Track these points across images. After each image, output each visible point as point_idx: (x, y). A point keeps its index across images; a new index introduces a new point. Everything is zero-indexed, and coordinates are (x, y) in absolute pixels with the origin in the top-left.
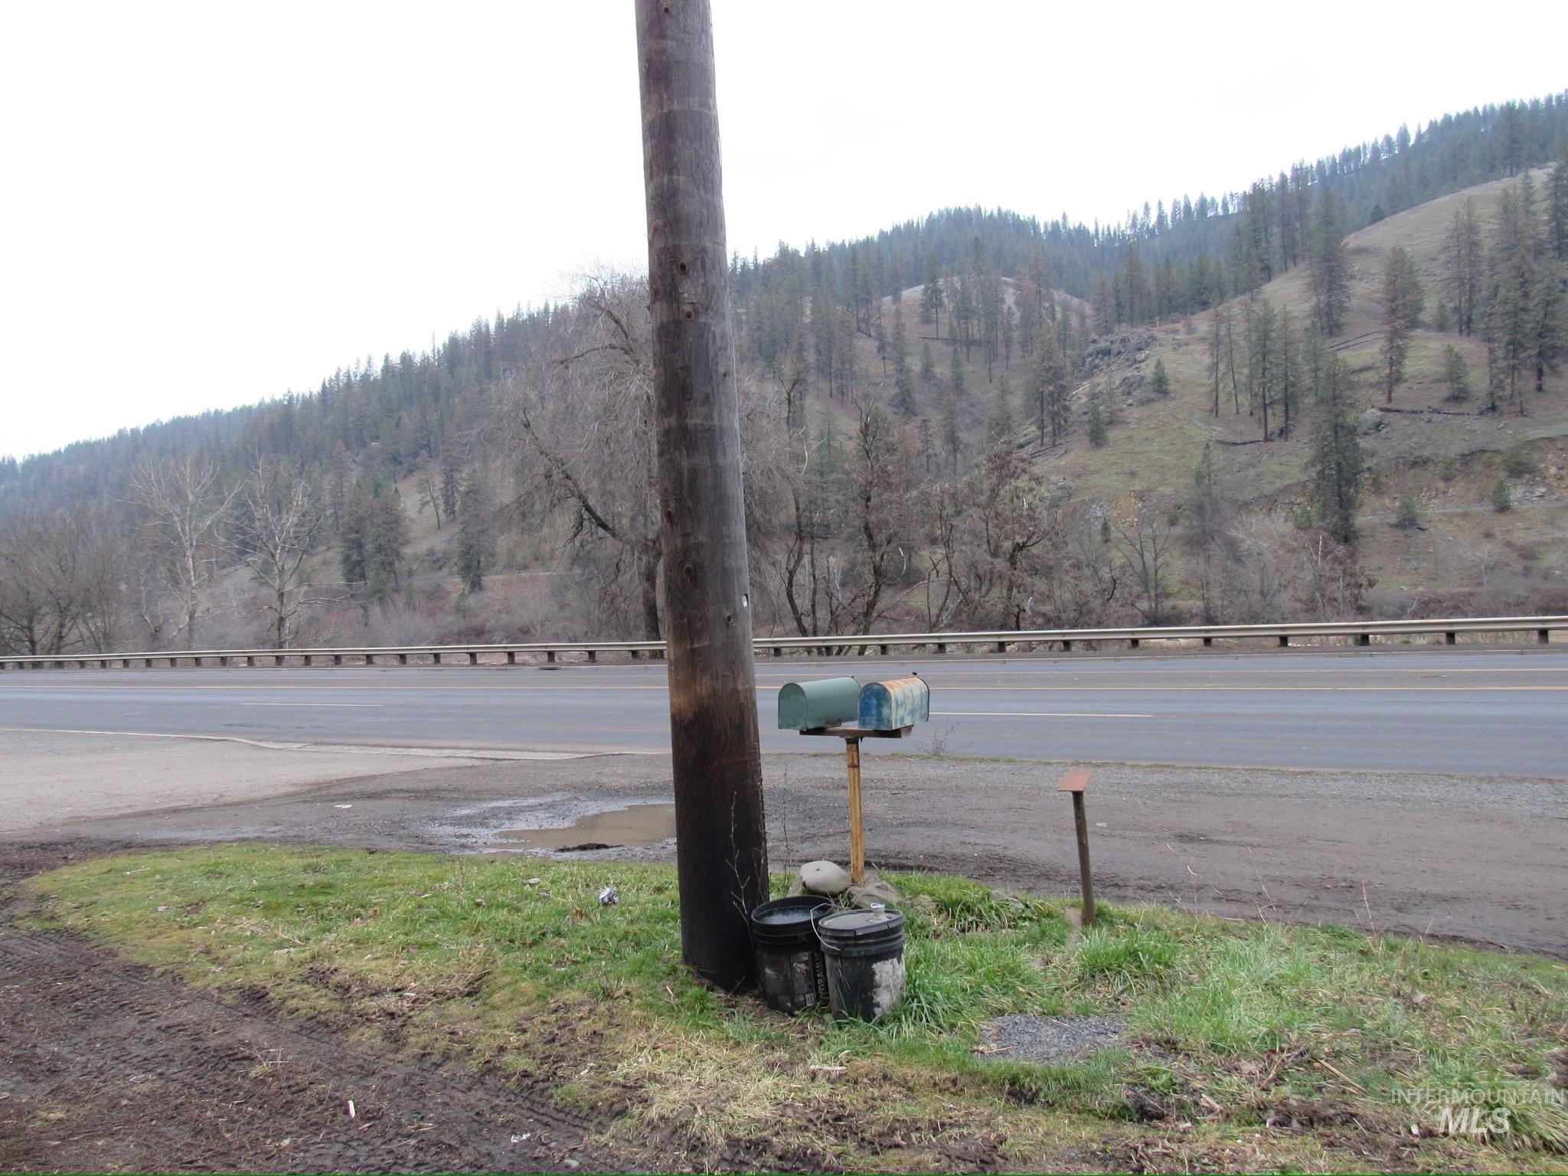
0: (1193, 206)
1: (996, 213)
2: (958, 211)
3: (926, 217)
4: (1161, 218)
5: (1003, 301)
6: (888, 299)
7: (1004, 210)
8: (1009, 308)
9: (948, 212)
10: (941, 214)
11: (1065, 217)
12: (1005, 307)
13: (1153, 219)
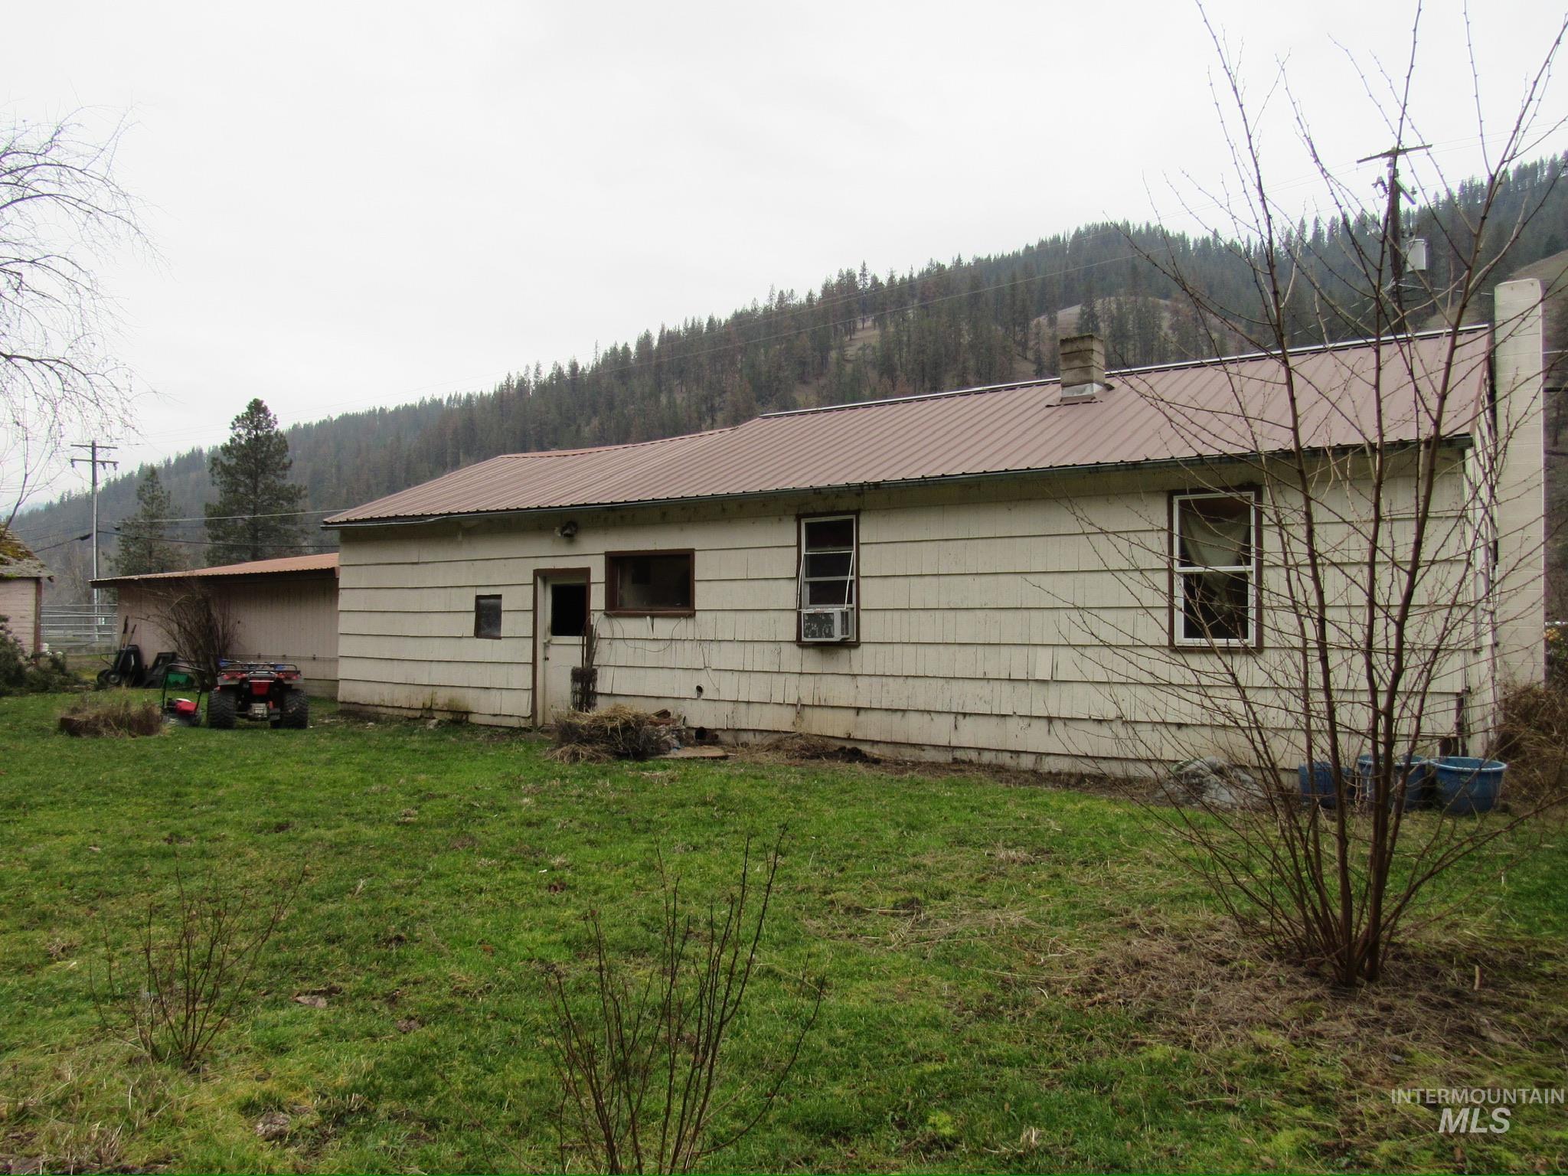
0: (1351, 223)
1: (1144, 227)
2: (1105, 227)
3: (1072, 233)
4: (1317, 235)
5: (1160, 327)
6: (1043, 319)
7: (1152, 226)
8: (1166, 335)
9: (1096, 227)
10: (1088, 229)
11: (1215, 234)
12: (1162, 333)
13: (1309, 236)
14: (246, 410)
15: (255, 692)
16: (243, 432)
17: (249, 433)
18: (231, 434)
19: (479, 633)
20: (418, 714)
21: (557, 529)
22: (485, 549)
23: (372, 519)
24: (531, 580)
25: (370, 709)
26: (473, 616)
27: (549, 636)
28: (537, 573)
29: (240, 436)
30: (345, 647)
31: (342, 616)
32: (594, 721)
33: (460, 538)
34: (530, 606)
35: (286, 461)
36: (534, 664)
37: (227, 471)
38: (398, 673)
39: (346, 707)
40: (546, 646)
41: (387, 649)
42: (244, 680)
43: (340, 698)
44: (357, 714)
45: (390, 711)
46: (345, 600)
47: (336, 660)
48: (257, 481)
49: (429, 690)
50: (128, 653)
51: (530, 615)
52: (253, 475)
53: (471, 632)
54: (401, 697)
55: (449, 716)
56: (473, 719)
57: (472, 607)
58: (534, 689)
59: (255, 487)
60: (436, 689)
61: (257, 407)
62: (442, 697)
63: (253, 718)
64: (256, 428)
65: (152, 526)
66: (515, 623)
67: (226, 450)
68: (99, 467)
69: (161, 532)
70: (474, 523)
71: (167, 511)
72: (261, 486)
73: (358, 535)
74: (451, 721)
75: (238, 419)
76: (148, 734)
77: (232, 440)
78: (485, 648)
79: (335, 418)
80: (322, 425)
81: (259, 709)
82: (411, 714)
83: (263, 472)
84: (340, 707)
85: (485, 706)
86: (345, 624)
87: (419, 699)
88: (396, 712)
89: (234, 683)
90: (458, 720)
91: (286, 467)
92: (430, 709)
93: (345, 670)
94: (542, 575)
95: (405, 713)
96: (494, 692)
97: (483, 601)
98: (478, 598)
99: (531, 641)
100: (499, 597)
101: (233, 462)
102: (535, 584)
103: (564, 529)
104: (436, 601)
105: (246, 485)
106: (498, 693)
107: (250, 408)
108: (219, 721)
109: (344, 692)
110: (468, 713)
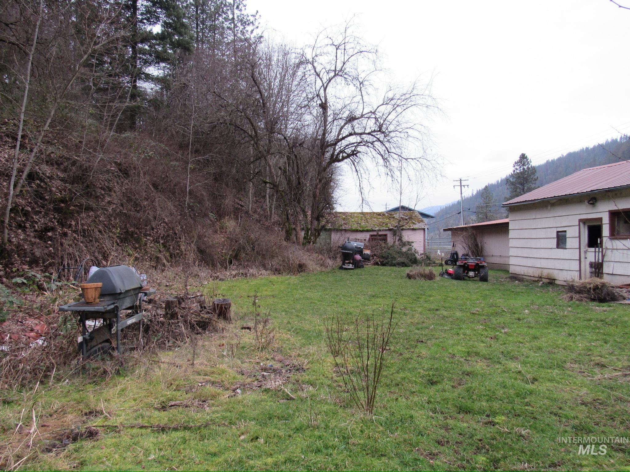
14: (519, 159)
15: (470, 267)
16: (518, 167)
17: (520, 167)
18: (514, 169)
19: (558, 246)
20: (537, 279)
21: (586, 201)
22: (560, 211)
23: (518, 202)
24: (577, 223)
25: (520, 276)
26: (556, 240)
27: (587, 248)
28: (580, 220)
29: (517, 169)
30: (512, 252)
31: (510, 240)
32: (582, 284)
33: (549, 207)
34: (577, 235)
35: (536, 177)
36: (580, 260)
37: (512, 183)
38: (529, 263)
39: (512, 275)
40: (586, 252)
41: (525, 253)
42: (465, 263)
43: (510, 272)
44: (515, 277)
45: (527, 277)
46: (512, 234)
47: (509, 257)
48: (524, 186)
49: (541, 269)
50: (454, 254)
51: (578, 239)
52: (522, 184)
53: (555, 246)
54: (530, 272)
55: (548, 281)
56: (557, 282)
57: (555, 236)
58: (580, 270)
59: (523, 189)
60: (543, 270)
61: (523, 157)
62: (545, 273)
63: (469, 277)
64: (523, 165)
65: (487, 206)
66: (572, 242)
67: (512, 176)
68: (463, 187)
69: (490, 209)
70: (554, 201)
71: (492, 201)
72: (526, 188)
73: (515, 209)
74: (549, 283)
75: (516, 163)
76: (430, 280)
77: (514, 171)
78: (560, 253)
79: (565, 155)
80: (559, 159)
81: (471, 274)
82: (534, 279)
83: (526, 183)
84: (511, 275)
85: (562, 277)
86: (512, 243)
87: (537, 273)
88: (529, 278)
89: (462, 264)
90: (551, 282)
91: (535, 180)
92: (541, 277)
93: (512, 261)
94: (583, 221)
95: (532, 278)
96: (564, 271)
97: (560, 233)
98: (558, 232)
99: (578, 250)
100: (565, 231)
101: (514, 180)
102: (579, 225)
103: (590, 201)
104: (541, 234)
105: (520, 188)
106: (566, 272)
107: (520, 157)
108: (456, 277)
109: (512, 269)
110: (555, 280)
